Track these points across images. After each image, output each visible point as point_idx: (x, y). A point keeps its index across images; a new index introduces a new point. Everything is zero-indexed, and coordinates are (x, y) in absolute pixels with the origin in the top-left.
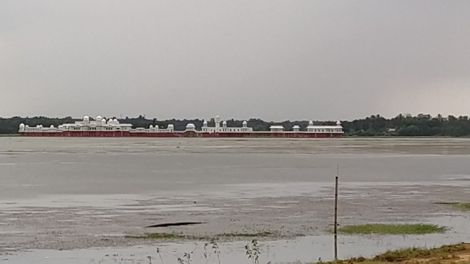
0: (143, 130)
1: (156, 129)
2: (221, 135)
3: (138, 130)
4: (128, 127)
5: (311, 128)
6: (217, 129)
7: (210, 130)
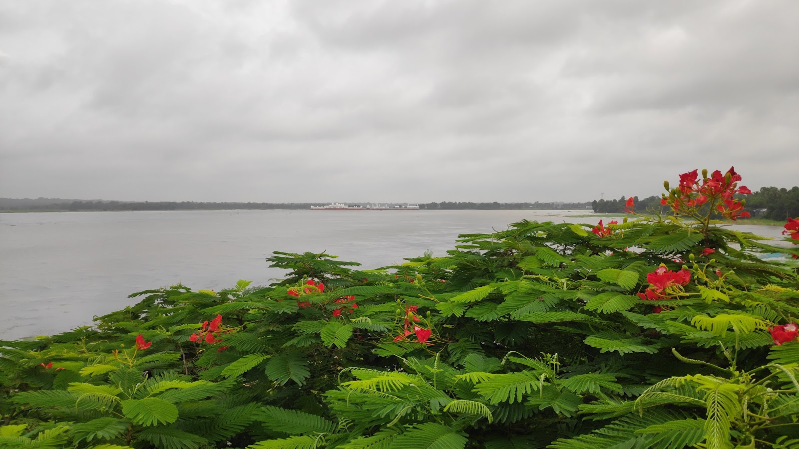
0: (352, 208)
1: (357, 208)
2: (378, 209)
3: (350, 208)
4: (347, 207)
5: (409, 207)
6: (377, 207)
7: (375, 208)
